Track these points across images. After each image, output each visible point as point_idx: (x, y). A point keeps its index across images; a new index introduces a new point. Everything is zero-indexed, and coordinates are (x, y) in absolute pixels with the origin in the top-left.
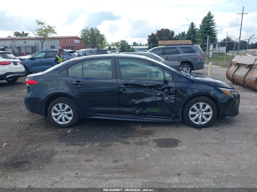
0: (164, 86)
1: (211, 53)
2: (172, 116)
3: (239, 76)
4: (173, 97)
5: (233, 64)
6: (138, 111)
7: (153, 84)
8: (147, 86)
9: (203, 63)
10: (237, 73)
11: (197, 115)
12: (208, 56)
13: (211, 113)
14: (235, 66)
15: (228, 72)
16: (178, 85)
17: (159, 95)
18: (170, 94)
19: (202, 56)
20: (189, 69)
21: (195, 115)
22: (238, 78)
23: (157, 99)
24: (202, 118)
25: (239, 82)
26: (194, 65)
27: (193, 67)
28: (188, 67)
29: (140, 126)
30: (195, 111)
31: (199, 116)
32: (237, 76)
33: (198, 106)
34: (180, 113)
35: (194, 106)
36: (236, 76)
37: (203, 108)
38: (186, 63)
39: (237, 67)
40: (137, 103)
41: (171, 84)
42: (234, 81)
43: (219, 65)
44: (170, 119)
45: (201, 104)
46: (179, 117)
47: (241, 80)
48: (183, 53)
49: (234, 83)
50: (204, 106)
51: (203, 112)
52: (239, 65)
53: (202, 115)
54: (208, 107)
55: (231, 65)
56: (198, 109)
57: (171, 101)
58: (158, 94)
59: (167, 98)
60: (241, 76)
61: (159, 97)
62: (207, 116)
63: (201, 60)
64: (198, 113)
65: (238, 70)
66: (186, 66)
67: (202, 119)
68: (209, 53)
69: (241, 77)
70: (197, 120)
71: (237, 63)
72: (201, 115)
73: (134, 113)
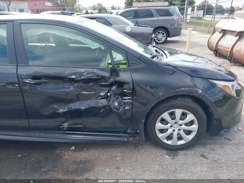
0: (112, 80)
1: (188, 17)
2: (129, 131)
3: (225, 46)
4: (128, 99)
5: (217, 31)
6: (66, 125)
7: (89, 75)
8: (79, 79)
9: (181, 29)
10: (221, 43)
11: (170, 131)
12: (186, 20)
13: (195, 127)
14: (220, 33)
15: (210, 41)
16: (138, 77)
17: (103, 96)
18: (123, 95)
19: (180, 20)
20: (164, 36)
21: (167, 130)
22: (222, 48)
23: (99, 102)
24: (179, 134)
25: (224, 54)
26: (170, 31)
27: (169, 34)
28: (163, 34)
29: (73, 148)
30: (167, 123)
31: (174, 131)
32: (222, 46)
33: (172, 115)
34: (142, 127)
35: (166, 115)
36: (220, 45)
37: (181, 119)
38: (162, 29)
39: (222, 34)
40: (61, 111)
41: (124, 76)
42: (217, 52)
43: (197, 30)
44: (125, 137)
45: (178, 112)
46: (139, 133)
47: (227, 52)
48: (158, 17)
49: (217, 55)
50: (184, 115)
51: (181, 125)
52: (224, 32)
53: (179, 130)
54: (190, 117)
55: (214, 32)
56: (172, 119)
57: (125, 107)
58: (102, 94)
59: (116, 104)
60: (227, 46)
61: (104, 98)
62: (188, 133)
63: (178, 25)
64: (171, 126)
65: (223, 38)
66: (161, 33)
67: (179, 136)
68: (186, 17)
69: (227, 48)
70: (169, 138)
71: (222, 30)
72: (176, 130)
73: (59, 129)
